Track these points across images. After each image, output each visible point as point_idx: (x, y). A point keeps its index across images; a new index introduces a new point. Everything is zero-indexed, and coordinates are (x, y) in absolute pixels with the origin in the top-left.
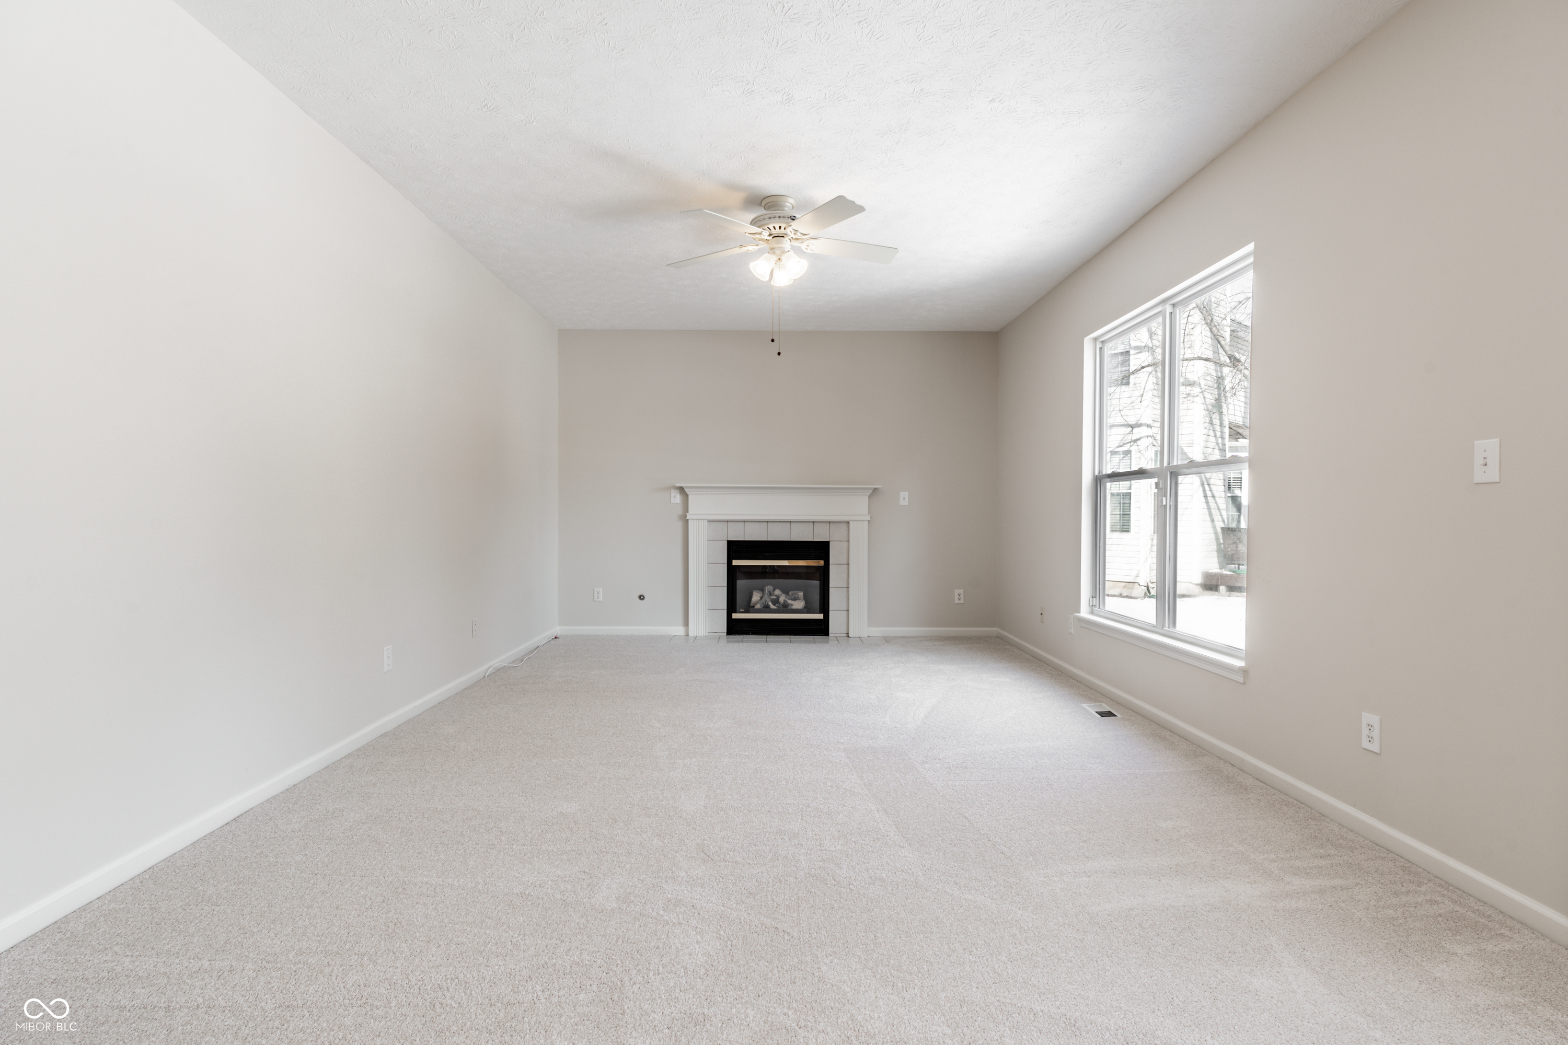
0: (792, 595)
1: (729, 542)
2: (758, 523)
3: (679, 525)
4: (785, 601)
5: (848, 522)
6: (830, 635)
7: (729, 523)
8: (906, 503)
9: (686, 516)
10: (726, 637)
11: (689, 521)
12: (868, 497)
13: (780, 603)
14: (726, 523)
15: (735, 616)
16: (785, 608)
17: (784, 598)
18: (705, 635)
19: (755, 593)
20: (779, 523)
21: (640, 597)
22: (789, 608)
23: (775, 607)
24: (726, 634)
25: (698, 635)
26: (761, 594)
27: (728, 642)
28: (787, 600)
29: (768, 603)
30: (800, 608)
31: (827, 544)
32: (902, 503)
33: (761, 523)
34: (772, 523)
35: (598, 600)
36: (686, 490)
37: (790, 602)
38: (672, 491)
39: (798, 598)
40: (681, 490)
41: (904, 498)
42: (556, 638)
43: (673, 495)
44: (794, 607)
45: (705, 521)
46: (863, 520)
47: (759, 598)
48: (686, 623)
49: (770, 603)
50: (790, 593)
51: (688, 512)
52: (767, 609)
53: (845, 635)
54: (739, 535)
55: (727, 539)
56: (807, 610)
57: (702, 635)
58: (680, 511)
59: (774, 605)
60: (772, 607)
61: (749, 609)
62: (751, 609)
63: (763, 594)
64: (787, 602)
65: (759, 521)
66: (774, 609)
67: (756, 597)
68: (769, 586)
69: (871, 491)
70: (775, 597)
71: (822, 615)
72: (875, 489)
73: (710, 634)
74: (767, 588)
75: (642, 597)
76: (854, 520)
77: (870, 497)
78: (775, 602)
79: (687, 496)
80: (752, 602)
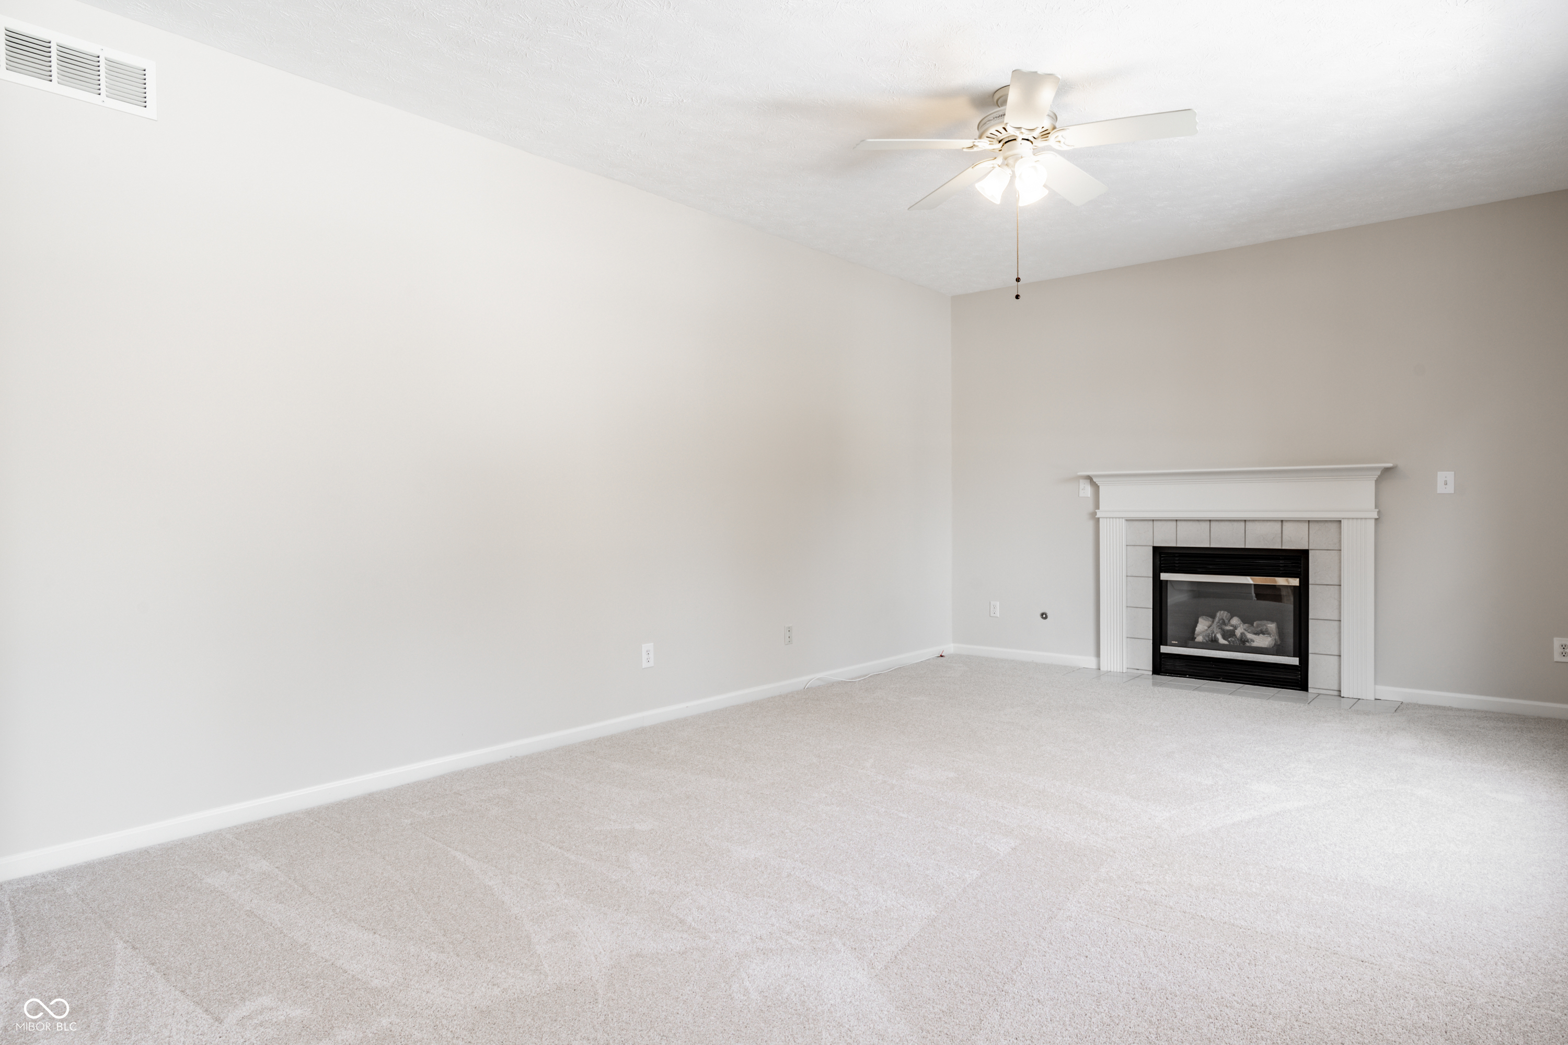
0: (1258, 626)
1: (1156, 549)
2: (1197, 523)
3: (1091, 524)
4: (1242, 634)
5: (1340, 521)
6: (1310, 690)
7: (1155, 522)
8: (1450, 489)
9: (1096, 513)
10: (1151, 677)
11: (1100, 519)
12: (1373, 483)
13: (1236, 637)
14: (1151, 523)
15: (1164, 649)
16: (1243, 645)
17: (1243, 631)
18: (1121, 671)
19: (1200, 620)
20: (1227, 523)
21: (1042, 614)
22: (1247, 644)
23: (1225, 642)
24: (1151, 673)
25: (1112, 670)
26: (1210, 623)
27: (1154, 684)
28: (1246, 632)
29: (1215, 636)
30: (1263, 646)
31: (1304, 554)
32: (1441, 489)
33: (1201, 523)
34: (1217, 523)
35: (994, 615)
36: (1095, 480)
37: (1250, 636)
38: (1081, 481)
39: (1267, 631)
40: (1090, 479)
41: (1445, 482)
42: (941, 656)
43: (1082, 486)
44: (1255, 644)
45: (1121, 519)
46: (1366, 519)
47: (1206, 628)
48: (1098, 655)
49: (1219, 636)
50: (1255, 624)
51: (1099, 509)
52: (1212, 643)
53: (1336, 693)
54: (1168, 539)
55: (1152, 545)
56: (1278, 650)
57: (1119, 671)
58: (1090, 508)
59: (1224, 638)
60: (1222, 641)
61: (1189, 641)
62: (1190, 643)
63: (1213, 622)
64: (1245, 636)
65: (1198, 520)
66: (1224, 645)
67: (1202, 626)
68: (1222, 612)
69: (1379, 473)
70: (1231, 628)
71: (1298, 659)
72: (1387, 470)
73: (1129, 670)
74: (1218, 614)
75: (1044, 616)
76: (1348, 519)
77: (1378, 482)
78: (1227, 635)
79: (1099, 486)
80: (1196, 632)
